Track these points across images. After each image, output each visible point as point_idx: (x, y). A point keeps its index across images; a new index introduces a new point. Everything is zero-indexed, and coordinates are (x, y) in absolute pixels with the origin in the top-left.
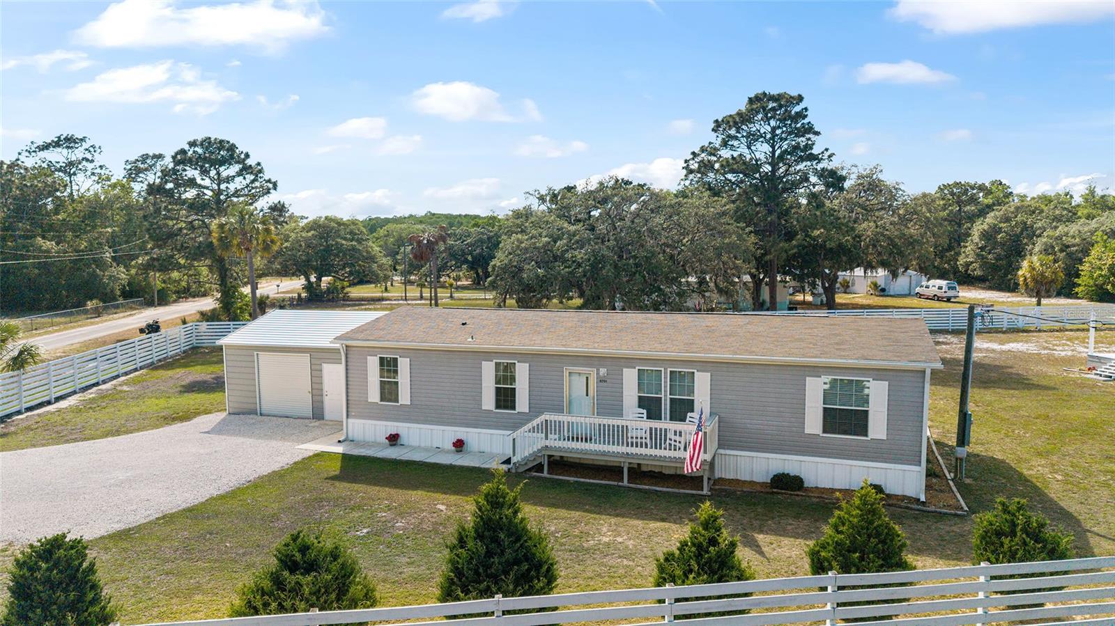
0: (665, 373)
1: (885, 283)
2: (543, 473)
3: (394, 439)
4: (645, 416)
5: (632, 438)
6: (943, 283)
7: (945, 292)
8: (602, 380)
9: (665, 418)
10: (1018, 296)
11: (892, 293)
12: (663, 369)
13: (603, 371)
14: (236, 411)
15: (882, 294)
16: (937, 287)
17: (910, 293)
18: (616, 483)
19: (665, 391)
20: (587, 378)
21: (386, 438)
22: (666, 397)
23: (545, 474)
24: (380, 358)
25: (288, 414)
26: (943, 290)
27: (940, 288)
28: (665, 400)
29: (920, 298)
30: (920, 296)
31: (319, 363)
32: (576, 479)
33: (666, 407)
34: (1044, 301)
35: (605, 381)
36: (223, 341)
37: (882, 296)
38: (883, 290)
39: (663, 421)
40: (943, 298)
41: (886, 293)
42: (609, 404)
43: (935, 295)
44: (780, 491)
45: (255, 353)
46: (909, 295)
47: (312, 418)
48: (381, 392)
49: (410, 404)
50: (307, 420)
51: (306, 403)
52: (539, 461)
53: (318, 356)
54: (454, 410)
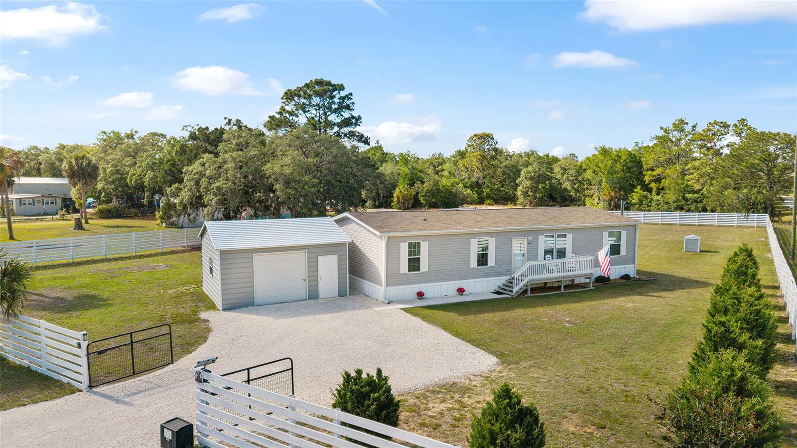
2: (528, 294)
3: (420, 295)
9: (555, 258)
12: (555, 234)
13: (530, 238)
14: (230, 306)
18: (560, 292)
19: (555, 245)
20: (521, 243)
23: (530, 295)
24: (409, 243)
25: (283, 300)
28: (555, 249)
31: (315, 256)
33: (555, 253)
35: (530, 243)
42: (533, 255)
45: (254, 255)
47: (309, 299)
48: (409, 266)
49: (427, 271)
50: (305, 301)
51: (301, 288)
52: (525, 288)
53: (315, 251)
54: (454, 271)
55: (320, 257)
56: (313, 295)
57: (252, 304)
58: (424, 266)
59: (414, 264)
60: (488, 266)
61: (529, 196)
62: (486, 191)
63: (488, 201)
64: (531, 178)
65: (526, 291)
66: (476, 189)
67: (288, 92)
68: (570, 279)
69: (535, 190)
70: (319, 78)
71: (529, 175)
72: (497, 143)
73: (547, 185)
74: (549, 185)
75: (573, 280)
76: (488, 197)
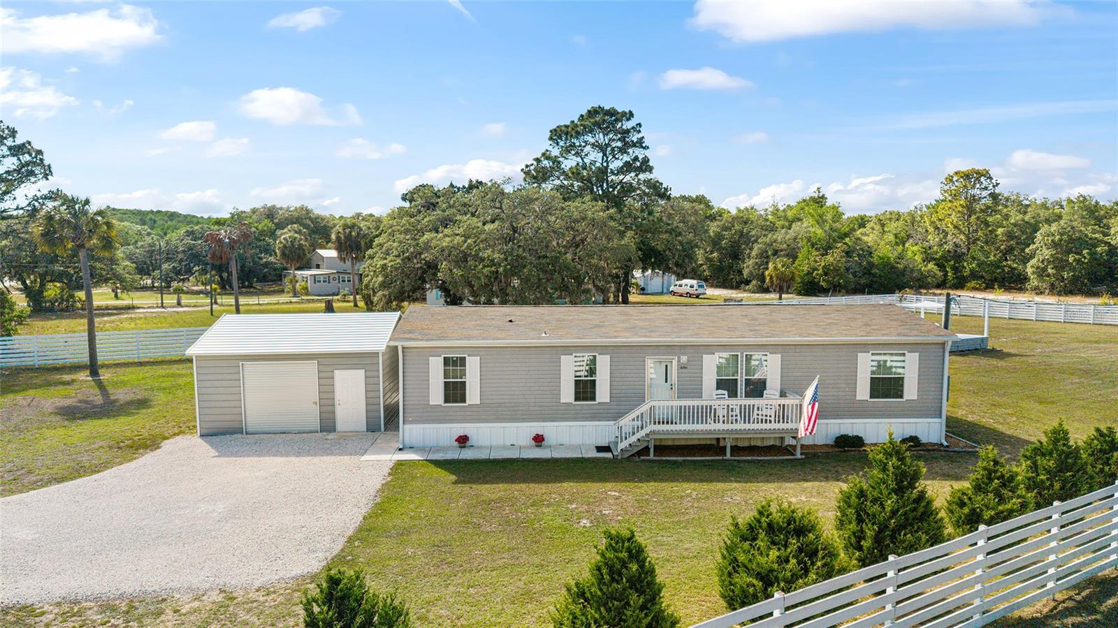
0: (742, 357)
1: (644, 283)
2: (649, 456)
3: (463, 440)
4: (726, 396)
5: (732, 416)
6: (694, 282)
7: (696, 290)
8: (682, 367)
9: (741, 397)
10: (742, 293)
11: (649, 292)
12: (739, 354)
13: (684, 359)
14: (210, 431)
15: (642, 292)
16: (689, 286)
17: (663, 292)
18: (721, 458)
19: (742, 373)
20: (666, 366)
21: (456, 441)
22: (741, 378)
23: (652, 456)
24: (444, 357)
25: (285, 429)
26: (695, 288)
27: (692, 287)
28: (742, 381)
29: (674, 295)
30: (674, 293)
31: (329, 369)
32: (683, 458)
33: (741, 387)
34: (783, 296)
35: (685, 368)
36: (192, 351)
37: (641, 294)
38: (643, 289)
39: (739, 398)
40: (693, 295)
41: (645, 292)
42: (690, 388)
43: (688, 293)
44: (850, 449)
45: (241, 363)
46: (662, 293)
47: (321, 432)
48: (445, 394)
49: (479, 403)
50: (316, 434)
51: (311, 415)
52: (645, 445)
53: (329, 362)
54: (530, 406)
55: (337, 372)
56: (328, 425)
57: (239, 431)
58: (473, 396)
59: (455, 392)
60: (597, 403)
61: (1048, 275)
62: (969, 267)
63: (973, 284)
64: (1055, 245)
65: (646, 450)
66: (952, 263)
67: (558, 130)
68: (777, 435)
69: (1060, 265)
70: (596, 105)
71: (1050, 239)
72: (998, 184)
73: (1085, 258)
74: (1088, 257)
75: (782, 438)
76: (974, 275)
